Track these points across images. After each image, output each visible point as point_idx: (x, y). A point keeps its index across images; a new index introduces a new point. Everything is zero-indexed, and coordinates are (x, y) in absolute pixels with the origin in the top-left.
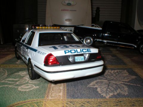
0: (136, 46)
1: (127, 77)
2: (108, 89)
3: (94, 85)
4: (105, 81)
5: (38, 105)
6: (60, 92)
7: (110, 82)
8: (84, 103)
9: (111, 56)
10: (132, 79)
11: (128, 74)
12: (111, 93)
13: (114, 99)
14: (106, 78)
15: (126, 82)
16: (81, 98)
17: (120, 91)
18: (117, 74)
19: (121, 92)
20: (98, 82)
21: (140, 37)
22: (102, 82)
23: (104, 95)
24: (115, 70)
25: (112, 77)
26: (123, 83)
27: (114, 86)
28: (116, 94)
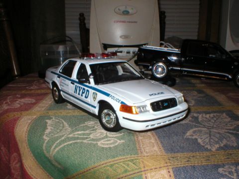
0: (230, 77)
1: (230, 123)
2: (212, 140)
3: (192, 136)
4: (204, 129)
5: (134, 163)
6: (154, 147)
7: (210, 131)
8: (189, 158)
9: (196, 92)
10: (237, 126)
11: (230, 119)
12: (216, 144)
13: (222, 152)
14: (204, 125)
15: (230, 130)
16: (182, 152)
17: (226, 142)
18: (215, 119)
19: (229, 143)
20: (195, 131)
21: (236, 63)
22: (200, 131)
23: (209, 147)
24: (209, 113)
25: (210, 123)
26: (226, 131)
27: (218, 136)
28: (222, 145)
